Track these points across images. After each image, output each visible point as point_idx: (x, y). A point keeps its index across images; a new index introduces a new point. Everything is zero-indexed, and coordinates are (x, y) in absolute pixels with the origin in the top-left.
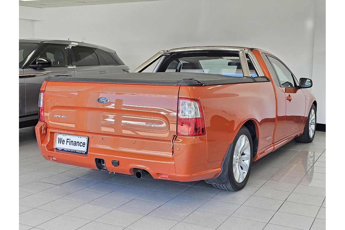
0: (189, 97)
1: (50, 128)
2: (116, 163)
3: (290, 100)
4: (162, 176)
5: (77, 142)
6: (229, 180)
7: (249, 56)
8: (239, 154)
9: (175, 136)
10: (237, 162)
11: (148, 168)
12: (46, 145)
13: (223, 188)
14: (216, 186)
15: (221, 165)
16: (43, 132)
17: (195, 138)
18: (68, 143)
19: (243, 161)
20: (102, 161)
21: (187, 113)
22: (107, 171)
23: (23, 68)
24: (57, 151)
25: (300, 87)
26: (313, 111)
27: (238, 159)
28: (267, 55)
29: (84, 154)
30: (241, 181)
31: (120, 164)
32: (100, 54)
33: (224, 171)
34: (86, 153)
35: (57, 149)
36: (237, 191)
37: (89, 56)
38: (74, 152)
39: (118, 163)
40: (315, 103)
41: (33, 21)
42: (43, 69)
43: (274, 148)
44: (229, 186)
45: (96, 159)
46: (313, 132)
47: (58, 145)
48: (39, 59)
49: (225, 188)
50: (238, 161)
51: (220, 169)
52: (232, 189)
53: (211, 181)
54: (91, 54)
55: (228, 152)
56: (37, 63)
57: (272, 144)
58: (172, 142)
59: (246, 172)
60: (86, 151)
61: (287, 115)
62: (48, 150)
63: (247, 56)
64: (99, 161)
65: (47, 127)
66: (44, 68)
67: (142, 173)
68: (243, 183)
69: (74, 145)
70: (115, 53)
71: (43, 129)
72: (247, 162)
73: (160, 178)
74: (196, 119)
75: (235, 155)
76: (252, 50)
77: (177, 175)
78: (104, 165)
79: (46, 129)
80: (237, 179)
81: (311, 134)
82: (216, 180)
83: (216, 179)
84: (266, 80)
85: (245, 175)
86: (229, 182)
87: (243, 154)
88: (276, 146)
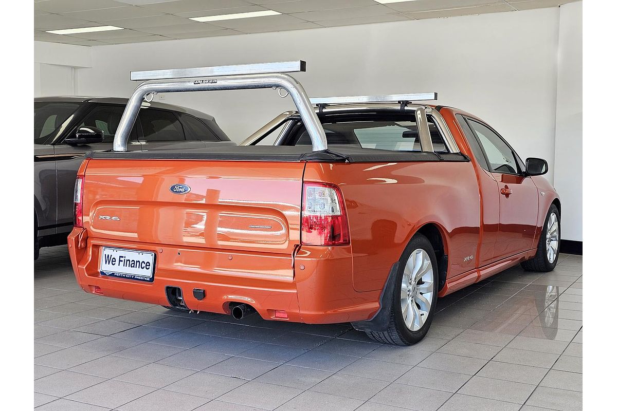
0: (321, 181)
1: (93, 238)
2: (201, 294)
3: (507, 195)
4: (278, 315)
5: (137, 262)
6: (394, 326)
7: (434, 119)
8: (413, 283)
9: (298, 245)
10: (408, 295)
11: (254, 302)
12: (84, 267)
13: (385, 340)
14: (374, 337)
15: (379, 298)
16: (81, 245)
17: (333, 249)
18: (122, 263)
19: (421, 294)
20: (177, 291)
21: (318, 208)
22: (187, 309)
23: (54, 144)
24: (103, 277)
25: (526, 174)
26: (553, 217)
27: (411, 290)
28: (467, 118)
29: (148, 281)
30: (417, 327)
31: (207, 297)
32: (188, 122)
33: (383, 308)
34: (152, 280)
35: (102, 273)
36: (409, 345)
37: (168, 127)
38: (131, 278)
39: (204, 295)
40: (557, 203)
41: (75, 68)
42: (87, 146)
43: (479, 277)
44: (395, 336)
45: (168, 288)
46: (554, 253)
47: (104, 267)
48: (80, 129)
49: (389, 339)
50: (411, 293)
51: (376, 305)
52: (400, 342)
53: (362, 326)
54: (172, 123)
55: (392, 276)
56: (77, 136)
57: (476, 268)
58: (292, 256)
59: (426, 314)
60: (151, 277)
61: (503, 223)
62: (88, 275)
63: (430, 118)
64: (173, 292)
65: (88, 237)
66: (90, 145)
67: (244, 310)
68: (421, 332)
69: (131, 267)
70: (214, 120)
71: (80, 240)
72: (428, 297)
73: (273, 318)
74: (333, 217)
75: (406, 283)
76: (439, 108)
77: (302, 312)
78: (181, 298)
79: (86, 240)
80: (409, 325)
81: (551, 257)
82: (372, 324)
83: (370, 323)
84: (461, 158)
85: (424, 318)
86: (394, 328)
87: (420, 282)
88: (482, 273)
